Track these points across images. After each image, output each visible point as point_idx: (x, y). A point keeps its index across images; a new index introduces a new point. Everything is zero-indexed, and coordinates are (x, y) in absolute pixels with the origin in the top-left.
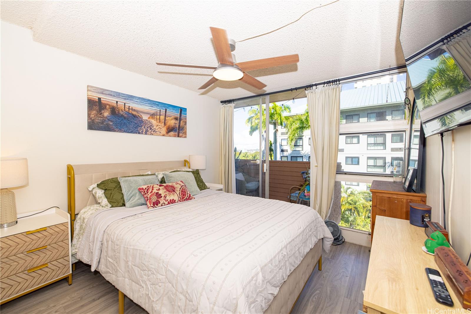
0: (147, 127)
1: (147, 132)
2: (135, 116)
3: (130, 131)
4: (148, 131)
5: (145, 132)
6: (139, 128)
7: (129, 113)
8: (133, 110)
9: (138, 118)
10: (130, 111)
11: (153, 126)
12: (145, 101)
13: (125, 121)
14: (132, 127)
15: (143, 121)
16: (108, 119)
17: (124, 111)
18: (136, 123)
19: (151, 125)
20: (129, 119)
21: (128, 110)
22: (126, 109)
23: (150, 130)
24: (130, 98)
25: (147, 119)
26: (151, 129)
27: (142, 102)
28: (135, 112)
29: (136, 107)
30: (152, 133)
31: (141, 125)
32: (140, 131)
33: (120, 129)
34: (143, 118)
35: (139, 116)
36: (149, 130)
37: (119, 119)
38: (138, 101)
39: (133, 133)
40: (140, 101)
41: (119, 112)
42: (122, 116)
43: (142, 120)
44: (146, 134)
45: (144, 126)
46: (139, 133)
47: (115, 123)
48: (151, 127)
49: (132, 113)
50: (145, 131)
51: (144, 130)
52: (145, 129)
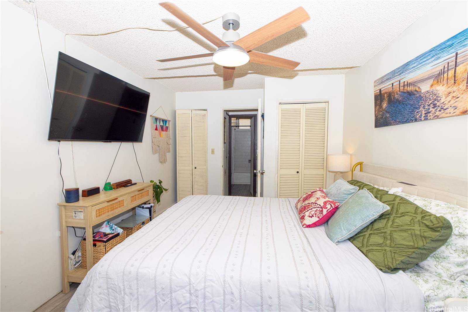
0: (429, 105)
1: (428, 116)
2: (410, 94)
3: (404, 121)
4: (430, 112)
5: (424, 117)
6: (416, 112)
7: (404, 92)
8: (409, 85)
9: (414, 94)
10: (405, 89)
11: (439, 99)
12: (425, 58)
13: (400, 107)
14: (408, 113)
15: (422, 95)
16: (386, 111)
17: (399, 92)
18: (412, 105)
19: (435, 98)
20: (404, 102)
21: (403, 88)
22: (401, 88)
23: (433, 110)
24: (405, 69)
25: (428, 89)
26: (435, 106)
27: (421, 62)
28: (411, 86)
29: (411, 79)
30: (438, 113)
31: (419, 105)
32: (418, 116)
33: (395, 120)
34: (422, 92)
35: (416, 90)
36: (431, 109)
37: (394, 107)
38: (415, 65)
39: (409, 122)
40: (418, 63)
41: (394, 98)
42: (397, 100)
43: (420, 96)
44: (426, 119)
45: (422, 106)
46: (416, 120)
47: (391, 114)
48: (436, 102)
49: (407, 91)
50: (425, 114)
51: (424, 112)
52: (424, 110)
